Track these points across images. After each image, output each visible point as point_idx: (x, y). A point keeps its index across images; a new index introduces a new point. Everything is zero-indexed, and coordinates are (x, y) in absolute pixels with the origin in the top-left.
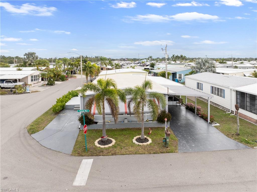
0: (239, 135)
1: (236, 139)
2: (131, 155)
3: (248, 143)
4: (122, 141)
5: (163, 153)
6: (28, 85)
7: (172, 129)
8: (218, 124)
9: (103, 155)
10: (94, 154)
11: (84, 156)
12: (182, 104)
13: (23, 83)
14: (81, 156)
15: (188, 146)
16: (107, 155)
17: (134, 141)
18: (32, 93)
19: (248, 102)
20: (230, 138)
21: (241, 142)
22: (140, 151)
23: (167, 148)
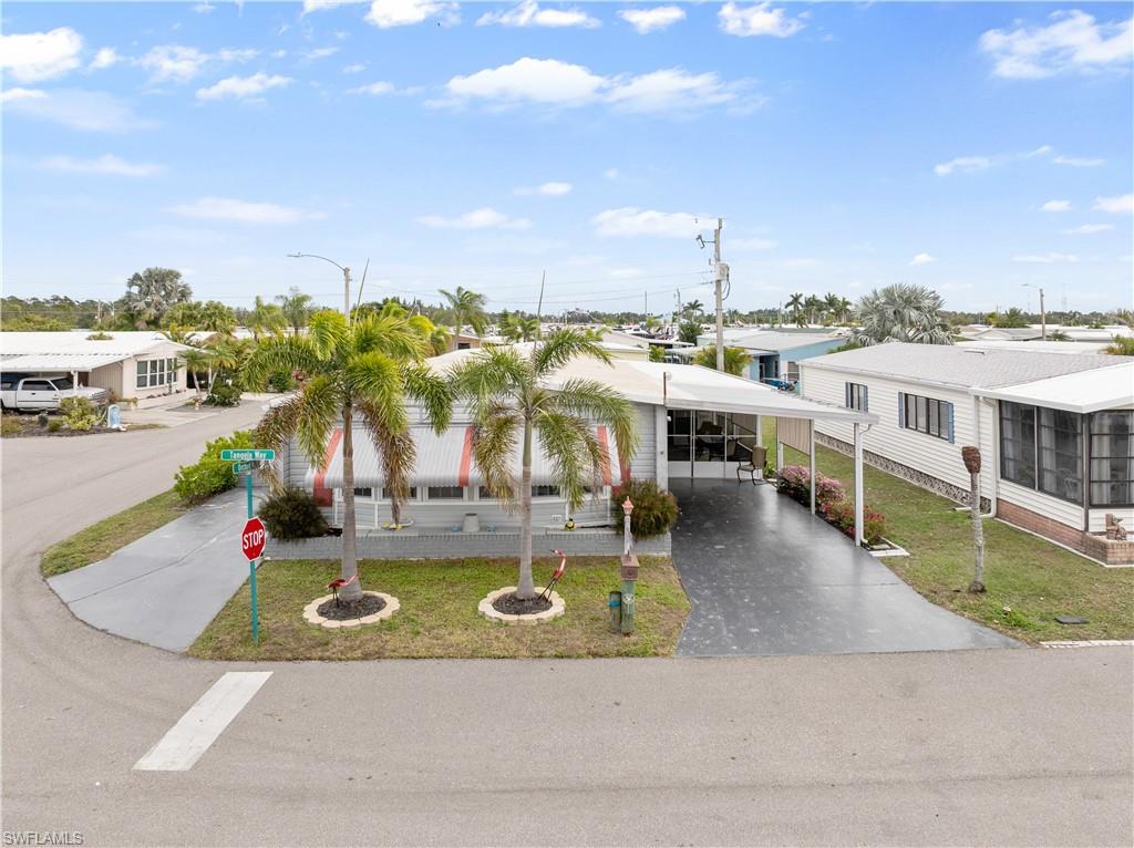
0: (983, 590)
1: (964, 608)
2: (450, 662)
3: (1019, 624)
4: (430, 607)
5: (601, 656)
6: (121, 401)
7: (678, 567)
8: (901, 552)
9: (321, 659)
10: (283, 654)
11: (240, 658)
12: (766, 477)
13: (102, 390)
14: (226, 660)
15: (729, 631)
16: (340, 660)
17: (486, 607)
18: (130, 434)
19: (1046, 449)
20: (942, 604)
21: (985, 620)
22: (495, 644)
23: (627, 634)
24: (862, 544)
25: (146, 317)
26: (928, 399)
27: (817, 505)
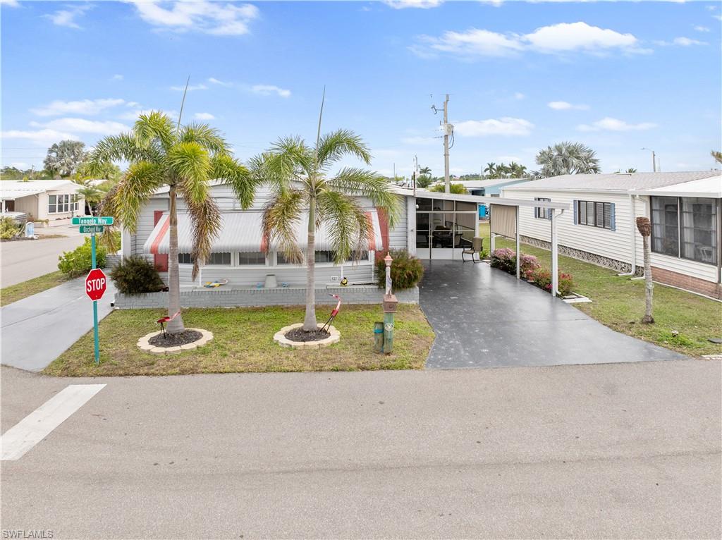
0: (652, 322)
1: (640, 334)
2: (249, 375)
3: (683, 344)
4: (237, 338)
5: (368, 370)
6: (37, 221)
7: (425, 311)
8: (585, 300)
9: (147, 374)
10: (116, 372)
11: (83, 375)
13: (22, 214)
14: (72, 376)
15: (466, 351)
16: (162, 375)
17: (280, 337)
18: (40, 241)
19: (687, 228)
20: (623, 332)
21: (658, 342)
22: (285, 362)
23: (388, 354)
24: (557, 295)
25: (61, 172)
26: (595, 203)
27: (521, 273)
